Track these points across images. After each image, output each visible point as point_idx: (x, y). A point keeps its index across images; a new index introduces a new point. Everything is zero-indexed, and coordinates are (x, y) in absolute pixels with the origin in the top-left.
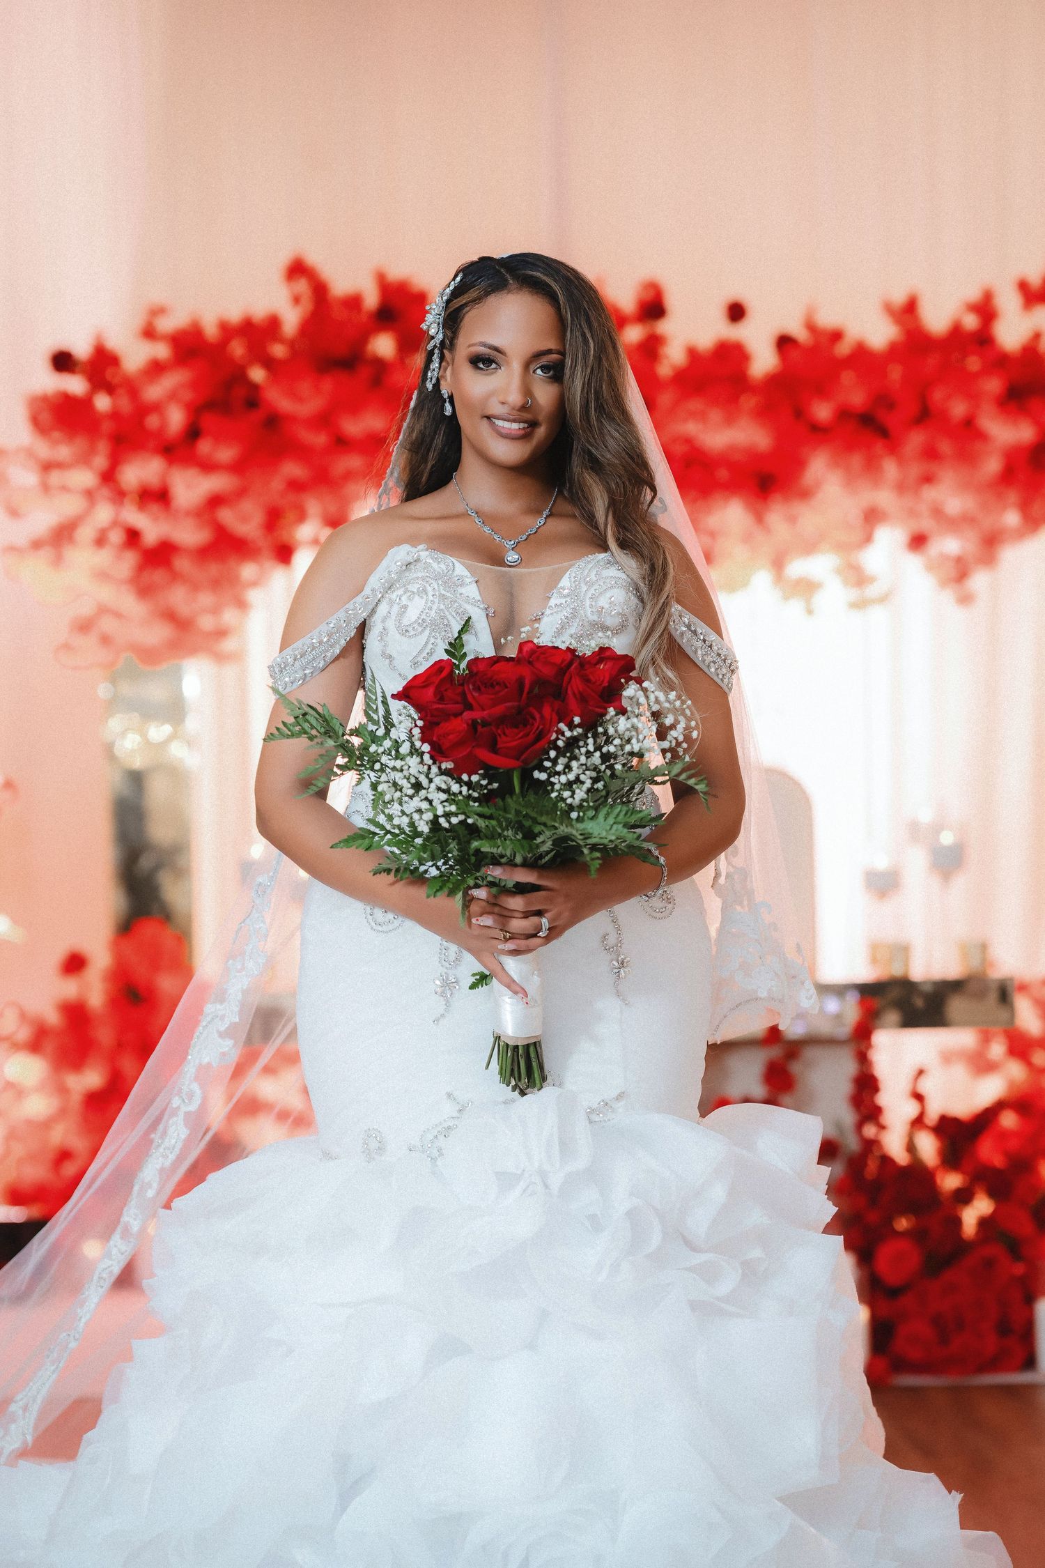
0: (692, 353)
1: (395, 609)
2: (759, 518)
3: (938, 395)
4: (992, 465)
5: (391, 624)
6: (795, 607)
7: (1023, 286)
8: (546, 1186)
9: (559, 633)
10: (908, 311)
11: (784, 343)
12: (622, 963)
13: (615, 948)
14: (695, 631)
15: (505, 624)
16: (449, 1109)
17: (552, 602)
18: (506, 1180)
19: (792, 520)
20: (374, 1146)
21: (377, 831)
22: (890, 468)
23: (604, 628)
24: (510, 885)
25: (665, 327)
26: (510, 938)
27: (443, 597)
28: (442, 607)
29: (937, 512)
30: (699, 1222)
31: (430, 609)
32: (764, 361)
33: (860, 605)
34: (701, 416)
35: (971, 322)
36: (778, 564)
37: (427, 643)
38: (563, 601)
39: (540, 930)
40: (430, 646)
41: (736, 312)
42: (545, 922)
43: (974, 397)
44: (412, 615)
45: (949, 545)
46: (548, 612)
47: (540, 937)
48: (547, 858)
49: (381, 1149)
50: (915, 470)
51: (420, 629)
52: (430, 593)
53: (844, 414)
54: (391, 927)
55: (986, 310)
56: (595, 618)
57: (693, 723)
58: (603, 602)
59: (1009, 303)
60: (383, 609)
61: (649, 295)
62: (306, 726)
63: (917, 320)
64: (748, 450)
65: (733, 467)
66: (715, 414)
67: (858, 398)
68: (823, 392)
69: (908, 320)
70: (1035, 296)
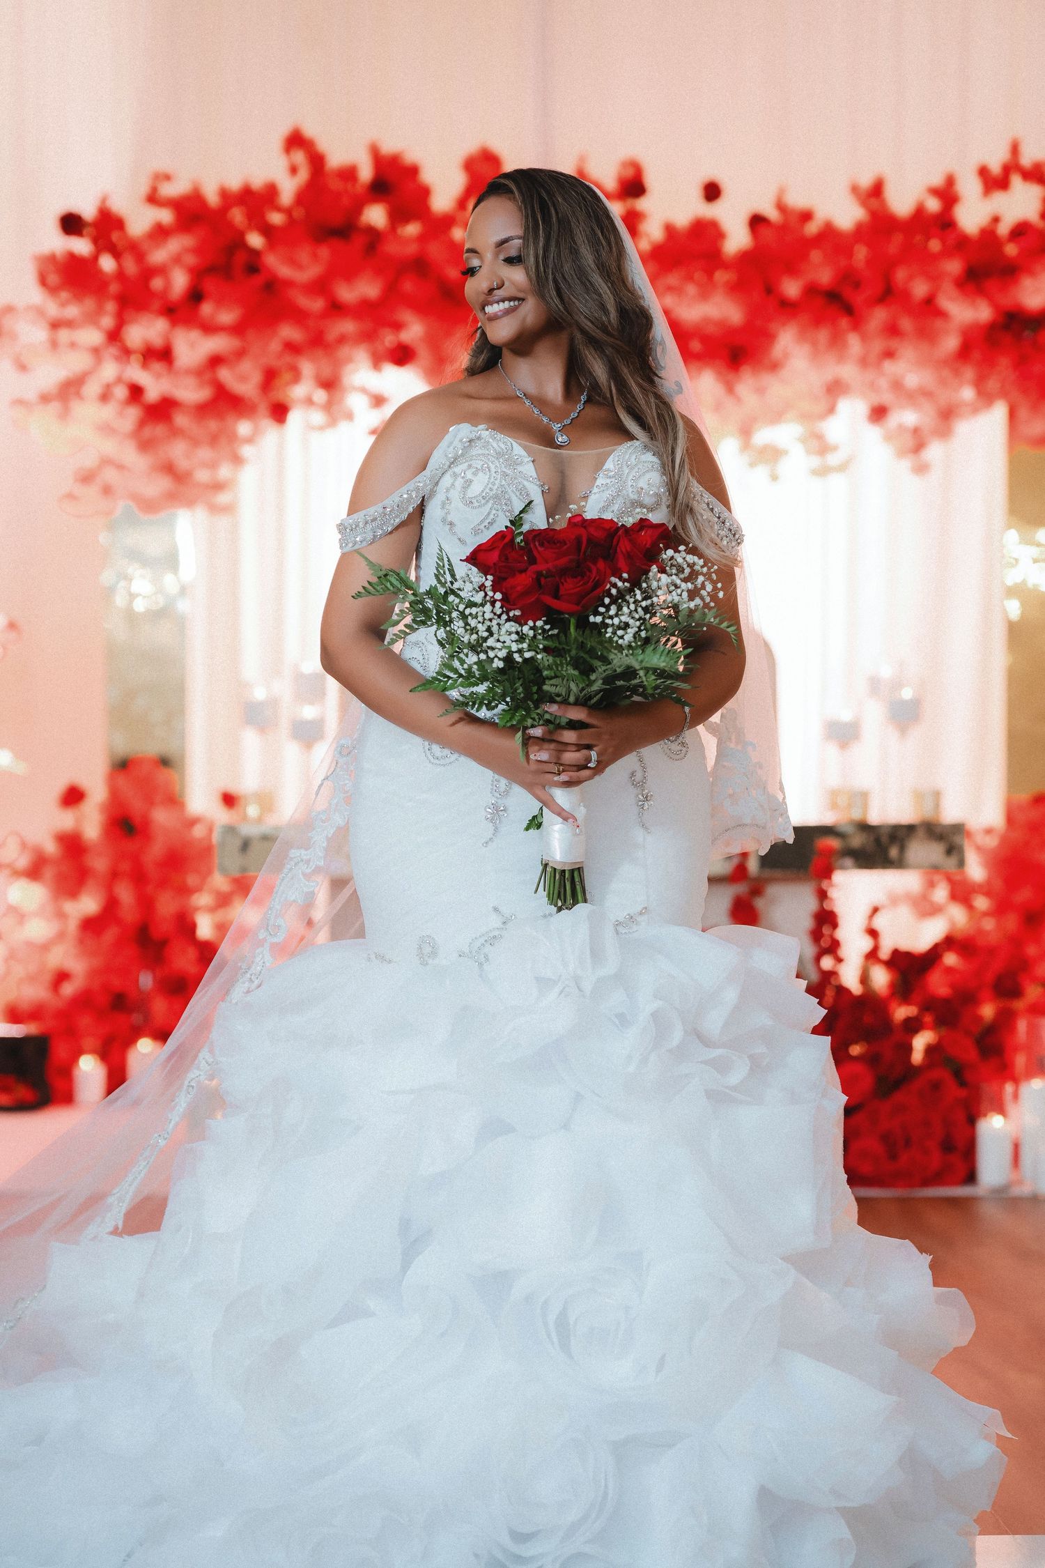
0: (670, 229)
1: (459, 482)
2: (730, 389)
3: (901, 275)
4: (951, 343)
5: (455, 495)
6: (762, 472)
7: (983, 172)
8: (580, 990)
9: (604, 509)
10: (875, 192)
11: (757, 222)
12: (646, 797)
13: (641, 783)
14: (712, 508)
15: (557, 498)
16: (494, 921)
17: (598, 482)
18: (544, 983)
19: (761, 391)
20: (427, 950)
21: (451, 675)
22: (854, 343)
23: (642, 506)
24: (564, 721)
25: (645, 204)
26: (563, 771)
27: (505, 475)
28: (503, 482)
29: (897, 386)
30: (714, 1022)
31: (494, 484)
32: (737, 239)
33: (822, 472)
34: (681, 292)
35: (933, 205)
36: (745, 432)
37: (489, 514)
38: (608, 481)
39: (590, 761)
40: (492, 516)
41: (712, 192)
42: (594, 754)
43: (935, 278)
44: (476, 489)
45: (907, 417)
46: (595, 490)
47: (590, 768)
48: (595, 700)
49: (434, 954)
50: (878, 345)
51: (483, 501)
52: (493, 470)
53: (811, 290)
54: (447, 761)
55: (947, 194)
56: (636, 497)
57: (719, 585)
58: (642, 483)
59: (969, 187)
60: (447, 480)
61: (630, 173)
62: (388, 585)
63: (883, 203)
64: (721, 324)
65: (705, 339)
66: (691, 289)
67: (825, 276)
68: (792, 270)
69: (874, 203)
70: (994, 182)
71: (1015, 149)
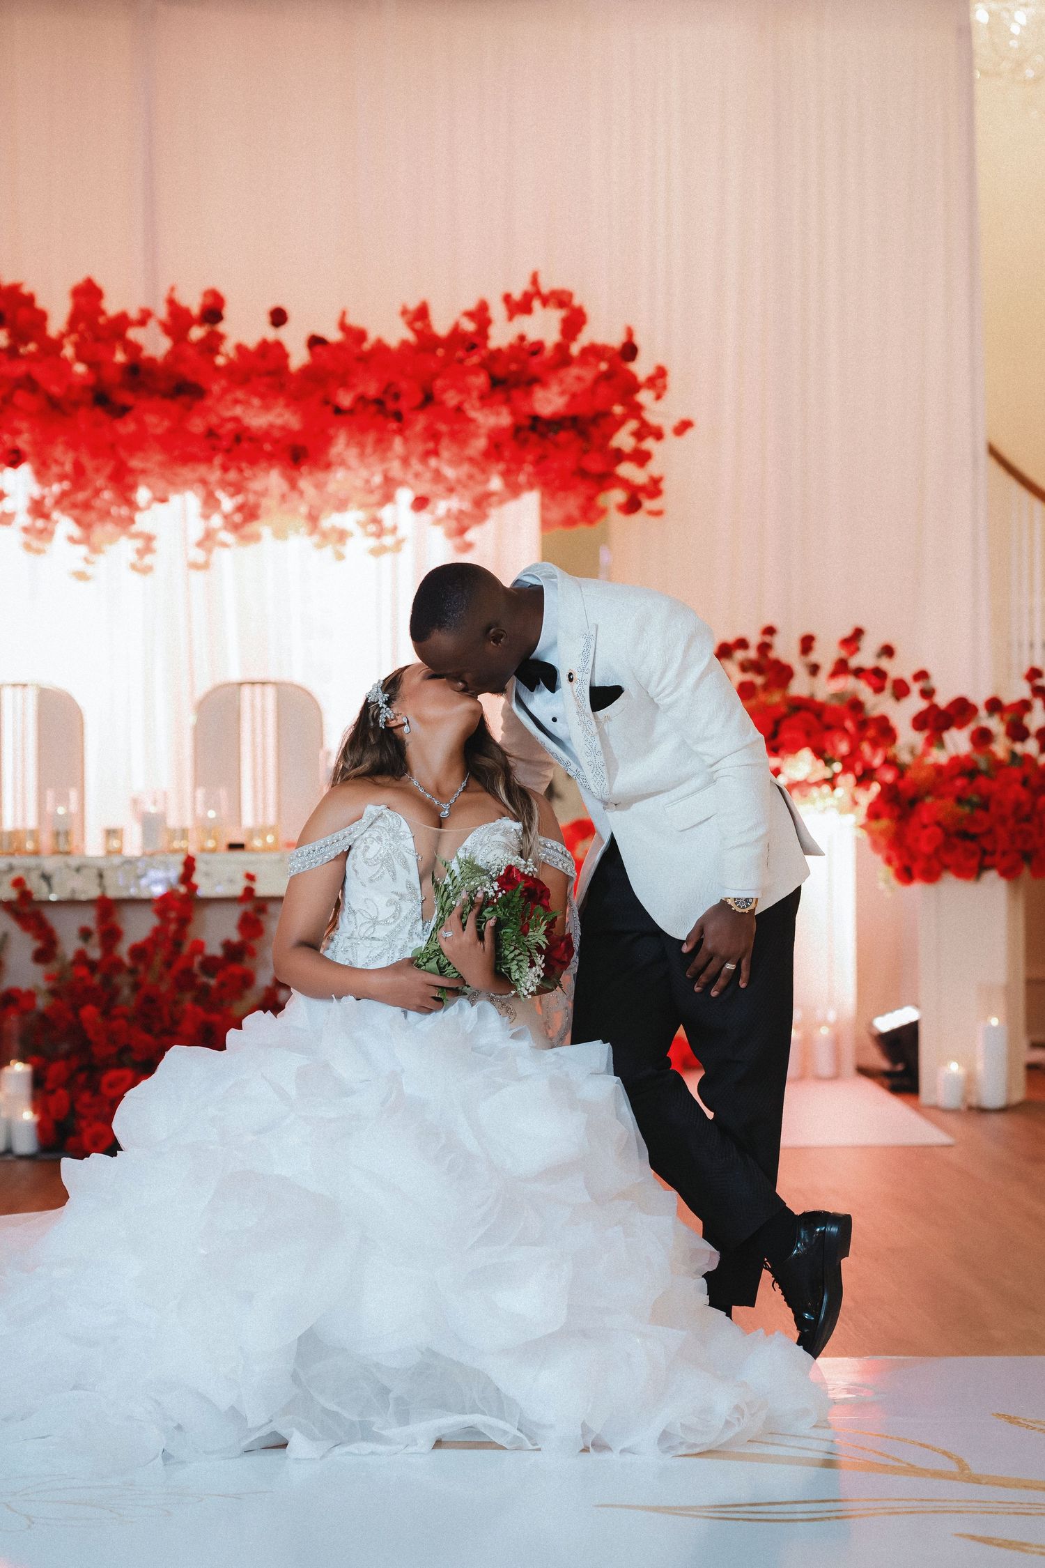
0: (240, 348)
2: (293, 485)
3: (438, 386)
4: (480, 443)
6: (328, 551)
7: (507, 298)
10: (421, 314)
11: (315, 342)
19: (319, 486)
22: (398, 444)
25: (222, 327)
29: (438, 476)
32: (298, 357)
33: (377, 552)
34: (246, 403)
35: (469, 326)
36: (313, 519)
41: (278, 317)
43: (464, 390)
45: (449, 504)
50: (420, 448)
53: (361, 399)
55: (481, 315)
59: (498, 311)
61: (210, 300)
63: (428, 326)
64: (283, 428)
65: (275, 442)
66: (256, 402)
67: (372, 388)
68: (347, 385)
69: (419, 325)
70: (519, 307)
71: (535, 280)
